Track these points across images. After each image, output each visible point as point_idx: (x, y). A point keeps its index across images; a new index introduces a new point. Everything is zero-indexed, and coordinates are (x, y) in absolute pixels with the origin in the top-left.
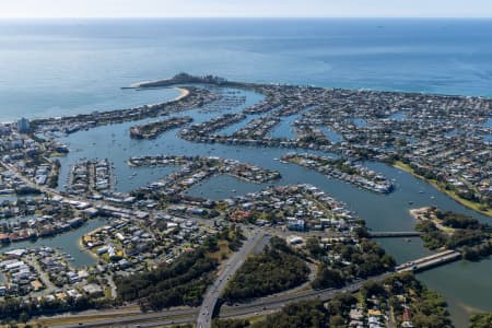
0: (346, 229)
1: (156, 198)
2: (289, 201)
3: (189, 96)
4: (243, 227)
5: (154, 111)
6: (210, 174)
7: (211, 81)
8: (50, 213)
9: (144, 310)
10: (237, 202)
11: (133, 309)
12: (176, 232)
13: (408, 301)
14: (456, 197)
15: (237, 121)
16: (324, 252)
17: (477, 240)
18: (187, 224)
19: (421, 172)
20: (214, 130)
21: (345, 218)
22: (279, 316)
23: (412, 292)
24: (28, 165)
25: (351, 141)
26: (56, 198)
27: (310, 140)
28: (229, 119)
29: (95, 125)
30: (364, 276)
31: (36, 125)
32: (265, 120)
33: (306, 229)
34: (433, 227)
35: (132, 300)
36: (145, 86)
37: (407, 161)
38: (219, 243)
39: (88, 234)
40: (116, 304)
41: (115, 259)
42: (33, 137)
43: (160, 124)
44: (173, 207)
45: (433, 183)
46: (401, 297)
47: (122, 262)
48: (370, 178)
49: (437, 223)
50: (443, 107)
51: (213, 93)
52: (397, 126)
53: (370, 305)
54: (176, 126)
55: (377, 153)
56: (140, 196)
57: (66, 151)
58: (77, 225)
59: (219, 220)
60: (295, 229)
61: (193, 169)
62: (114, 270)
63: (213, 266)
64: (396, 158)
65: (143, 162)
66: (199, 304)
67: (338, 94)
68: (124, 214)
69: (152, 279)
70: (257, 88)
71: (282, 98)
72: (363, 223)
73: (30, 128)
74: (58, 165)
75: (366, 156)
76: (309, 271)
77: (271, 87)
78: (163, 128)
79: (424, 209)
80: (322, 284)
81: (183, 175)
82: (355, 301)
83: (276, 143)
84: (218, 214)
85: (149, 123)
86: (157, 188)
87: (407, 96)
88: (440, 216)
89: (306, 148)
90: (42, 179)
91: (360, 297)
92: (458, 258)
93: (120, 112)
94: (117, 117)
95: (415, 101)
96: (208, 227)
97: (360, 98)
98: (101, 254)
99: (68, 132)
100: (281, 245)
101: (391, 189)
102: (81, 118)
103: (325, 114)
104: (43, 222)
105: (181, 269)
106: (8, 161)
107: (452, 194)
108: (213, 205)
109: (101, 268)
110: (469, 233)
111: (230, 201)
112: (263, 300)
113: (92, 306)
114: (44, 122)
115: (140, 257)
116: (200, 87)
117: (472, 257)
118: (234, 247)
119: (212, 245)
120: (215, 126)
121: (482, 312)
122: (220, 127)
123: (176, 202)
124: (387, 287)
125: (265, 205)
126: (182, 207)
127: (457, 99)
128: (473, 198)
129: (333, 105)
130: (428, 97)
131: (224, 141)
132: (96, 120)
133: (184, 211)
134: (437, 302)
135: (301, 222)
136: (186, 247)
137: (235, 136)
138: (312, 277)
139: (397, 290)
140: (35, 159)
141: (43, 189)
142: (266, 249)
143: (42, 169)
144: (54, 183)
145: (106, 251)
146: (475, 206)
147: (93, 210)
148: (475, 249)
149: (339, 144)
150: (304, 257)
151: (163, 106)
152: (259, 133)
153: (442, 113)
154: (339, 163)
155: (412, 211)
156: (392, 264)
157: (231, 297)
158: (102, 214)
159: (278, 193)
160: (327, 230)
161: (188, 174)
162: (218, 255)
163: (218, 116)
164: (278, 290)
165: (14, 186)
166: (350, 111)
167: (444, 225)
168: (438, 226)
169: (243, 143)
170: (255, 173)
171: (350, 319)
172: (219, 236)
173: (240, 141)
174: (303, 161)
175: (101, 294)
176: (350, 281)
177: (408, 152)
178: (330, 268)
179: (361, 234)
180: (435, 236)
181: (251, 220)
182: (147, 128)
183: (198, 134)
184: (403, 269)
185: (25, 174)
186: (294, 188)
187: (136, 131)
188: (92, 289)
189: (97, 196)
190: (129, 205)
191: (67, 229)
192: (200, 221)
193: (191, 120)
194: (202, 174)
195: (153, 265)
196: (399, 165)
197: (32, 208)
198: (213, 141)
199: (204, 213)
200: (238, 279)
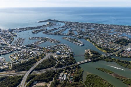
0: (69, 54)
1: (30, 47)
2: (59, 48)
3: (49, 24)
4: (46, 53)
5: (39, 27)
6: (45, 41)
8: (6, 50)
9: (16, 72)
10: (48, 48)
11: (14, 71)
12: (31, 54)
13: (75, 71)
14: (97, 47)
15: (57, 30)
16: (61, 59)
17: (97, 57)
18: (34, 52)
19: (91, 41)
20: (51, 31)
21: (69, 52)
22: (44, 74)
23: (77, 69)
24: (7, 39)
25: (79, 34)
26: (9, 46)
27: (70, 34)
28: (55, 29)
29: (26, 30)
30: (68, 65)
31: (13, 30)
32: (62, 29)
33: (60, 54)
34: (88, 54)
35: (14, 69)
36: (40, 22)
37: (89, 39)
38: (40, 57)
40: (10, 70)
41: (15, 60)
42: (11, 33)
44: (33, 49)
45: (93, 44)
46: (74, 70)
47: (16, 61)
48: (79, 43)
49: (90, 53)
50: (103, 27)
51: (54, 23)
52: (91, 31)
53: (66, 72)
54: (43, 31)
55: (84, 37)
56: (27, 46)
57: (17, 36)
58: (11, 52)
59: (42, 52)
60: (57, 54)
61: (42, 40)
62: (14, 62)
63: (35, 62)
64: (87, 38)
65: (32, 39)
66: (28, 71)
67: (81, 24)
68: (22, 50)
69: (21, 65)
70: (64, 22)
71: (68, 25)
72: (73, 53)
73: (11, 31)
74: (13, 39)
75: (81, 38)
76: (56, 63)
77: (67, 22)
78: (40, 31)
79: (88, 50)
80: (58, 67)
81: (39, 42)
82: (63, 71)
83: (63, 35)
84: (42, 50)
85: (37, 30)
86: (32, 44)
87: (96, 24)
88: (91, 51)
89: (69, 36)
90: (8, 42)
92: (91, 61)
94: (31, 28)
95: (97, 25)
96: (39, 53)
97: (85, 25)
98: (13, 59)
99: (19, 32)
100: (52, 57)
101: (83, 45)
102: (23, 29)
103: (77, 28)
104: (4, 52)
105: (28, 63)
106: (3, 38)
107: (96, 46)
108: (42, 48)
109: (11, 62)
110: (95, 55)
111: (46, 47)
112: (43, 70)
113: (5, 71)
114: (15, 29)
115: (20, 60)
116: (52, 22)
117: (94, 61)
118: (42, 58)
119: (38, 57)
121: (90, 74)
122: (52, 31)
123: (35, 48)
124: (71, 68)
125: (54, 49)
126: (35, 49)
127: (107, 25)
128: (100, 48)
129: (79, 26)
130: (101, 25)
131: (51, 34)
132: (26, 29)
133: (35, 50)
134: (81, 71)
136: (32, 58)
137: (54, 33)
138: (56, 65)
139: (73, 68)
140: (9, 37)
141: (7, 44)
142: (49, 58)
143: (9, 40)
144: (11, 43)
145: (14, 58)
147: (16, 49)
148: (95, 59)
149: (76, 35)
150: (56, 60)
151: (42, 26)
152: (60, 32)
153: (102, 28)
154: (74, 39)
155: (85, 50)
156: (75, 62)
157: (36, 69)
158: (18, 50)
159: (58, 46)
160: (65, 54)
161: (40, 41)
162: (37, 60)
163: (53, 28)
164: (47, 68)
165: (2, 43)
166: (82, 27)
167: (91, 53)
168: (90, 54)
169: (55, 35)
170: (55, 41)
171: (60, 75)
172: (40, 55)
173: (55, 34)
174: (66, 39)
175: (8, 68)
176: (64, 66)
177: (91, 37)
178: (61, 63)
179: (71, 55)
180: (87, 56)
181: (49, 52)
183: (47, 32)
184: (78, 63)
185: (5, 41)
186: (62, 45)
187: (34, 31)
189: (18, 46)
190: (24, 48)
191: (8, 53)
192: (38, 52)
193: (47, 29)
194: (43, 41)
195: (22, 61)
197: (3, 48)
198: (49, 34)
199: (40, 50)
200: (39, 65)
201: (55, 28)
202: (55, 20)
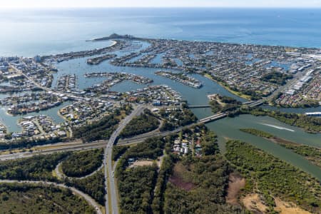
0: (179, 104)
1: (95, 92)
2: (155, 92)
3: (116, 44)
4: (133, 104)
5: (99, 52)
6: (122, 80)
7: (127, 37)
8: (46, 99)
9: (84, 142)
10: (132, 93)
11: (79, 142)
12: (102, 107)
13: (201, 136)
14: (229, 90)
15: (137, 56)
16: (167, 115)
17: (235, 108)
18: (108, 103)
19: (215, 78)
20: (125, 60)
21: (179, 100)
22: (143, 143)
23: (203, 132)
24: (38, 77)
25: (187, 65)
26: (49, 92)
27: (168, 64)
28: (133, 55)
29: (71, 58)
30: (183, 125)
31: (44, 58)
32: (149, 55)
33: (161, 105)
34: (217, 103)
35: (78, 138)
36: (96, 40)
37: (210, 74)
38: (121, 111)
39: (62, 108)
40: (72, 140)
41: (74, 120)
42: (43, 65)
43: (101, 58)
44: (103, 96)
45: (220, 83)
46: (198, 134)
47: (76, 121)
48: (192, 82)
49: (219, 101)
50: (230, 49)
51: (128, 42)
52: (208, 58)
53: (184, 138)
54: (108, 59)
55: (198, 70)
56: (88, 91)
57: (56, 71)
58: (58, 105)
59: (123, 102)
60: (156, 105)
61: (114, 78)
62: (73, 124)
63: (117, 122)
64: (205, 72)
65: (92, 75)
66: (109, 139)
67: (183, 43)
68: (80, 99)
69: (89, 128)
70: (148, 40)
71: (159, 45)
72: (186, 102)
73: (41, 60)
74: (52, 77)
75: (192, 72)
76: (159, 123)
77: (155, 40)
78: (103, 59)
79: (214, 95)
80: (164, 129)
81: (109, 81)
82: (177, 136)
83: (153, 66)
84: (122, 99)
85: (96, 57)
86: (97, 87)
87: (215, 44)
88: (220, 98)
89: (166, 68)
90: (44, 84)
91: (180, 134)
92: (226, 116)
93: (83, 52)
94: (82, 54)
95: (218, 46)
96: (117, 105)
97: (193, 45)
98: (67, 117)
99: (59, 62)
100: (148, 112)
101: (201, 86)
102: (65, 55)
103: (177, 52)
104: (42, 103)
105: (102, 124)
106: (29, 76)
107: (227, 88)
108: (121, 95)
109: (66, 124)
110: (232, 105)
111: (128, 93)
112: (138, 136)
113: (61, 141)
114: (48, 57)
115: (85, 119)
116: (123, 40)
117: (231, 116)
118: (127, 114)
119: (118, 113)
120: (126, 58)
121: (231, 139)
122: (129, 59)
123: (104, 93)
124: (192, 130)
125: (144, 95)
126: (106, 96)
127: (237, 45)
128: (236, 90)
129: (181, 48)
130: (224, 44)
131: (129, 65)
132: (72, 56)
133: (107, 98)
134: (213, 135)
135: (158, 102)
136: (106, 114)
137: (135, 63)
138: (160, 126)
139: (196, 131)
140: (42, 74)
141: (43, 88)
142: (142, 114)
143: (44, 79)
144: (49, 85)
145: (70, 116)
146: (236, 93)
147: (66, 98)
148: (233, 112)
149: (181, 66)
150: (158, 117)
151: (104, 49)
152: (146, 61)
153: (229, 51)
154: (180, 75)
155: (209, 96)
156: (196, 119)
157: (123, 136)
158: (70, 99)
159: (151, 89)
160: (170, 105)
161: (111, 81)
162: (120, 117)
163: (129, 54)
164: (144, 132)
165: (31, 87)
166: (188, 51)
167: (223, 102)
168: (220, 103)
169: (138, 66)
170: (141, 80)
171: (174, 144)
172: (121, 109)
173: (137, 65)
174: (164, 74)
175: (66, 135)
176: (177, 127)
177: (211, 69)
178: (168, 122)
179: (185, 107)
180: (216, 107)
181: (137, 101)
182: (95, 59)
183: (119, 62)
184: (202, 121)
185: (36, 81)
186: (158, 86)
187: (90, 61)
188: (62, 133)
189: (68, 91)
190: (83, 95)
191: (53, 107)
192: (114, 101)
193: (116, 56)
194: (118, 80)
195: (90, 122)
196: (207, 76)
197: (38, 97)
198: (125, 66)
199: (116, 98)
200: (127, 128)
201: (132, 52)
202: (127, 35)
